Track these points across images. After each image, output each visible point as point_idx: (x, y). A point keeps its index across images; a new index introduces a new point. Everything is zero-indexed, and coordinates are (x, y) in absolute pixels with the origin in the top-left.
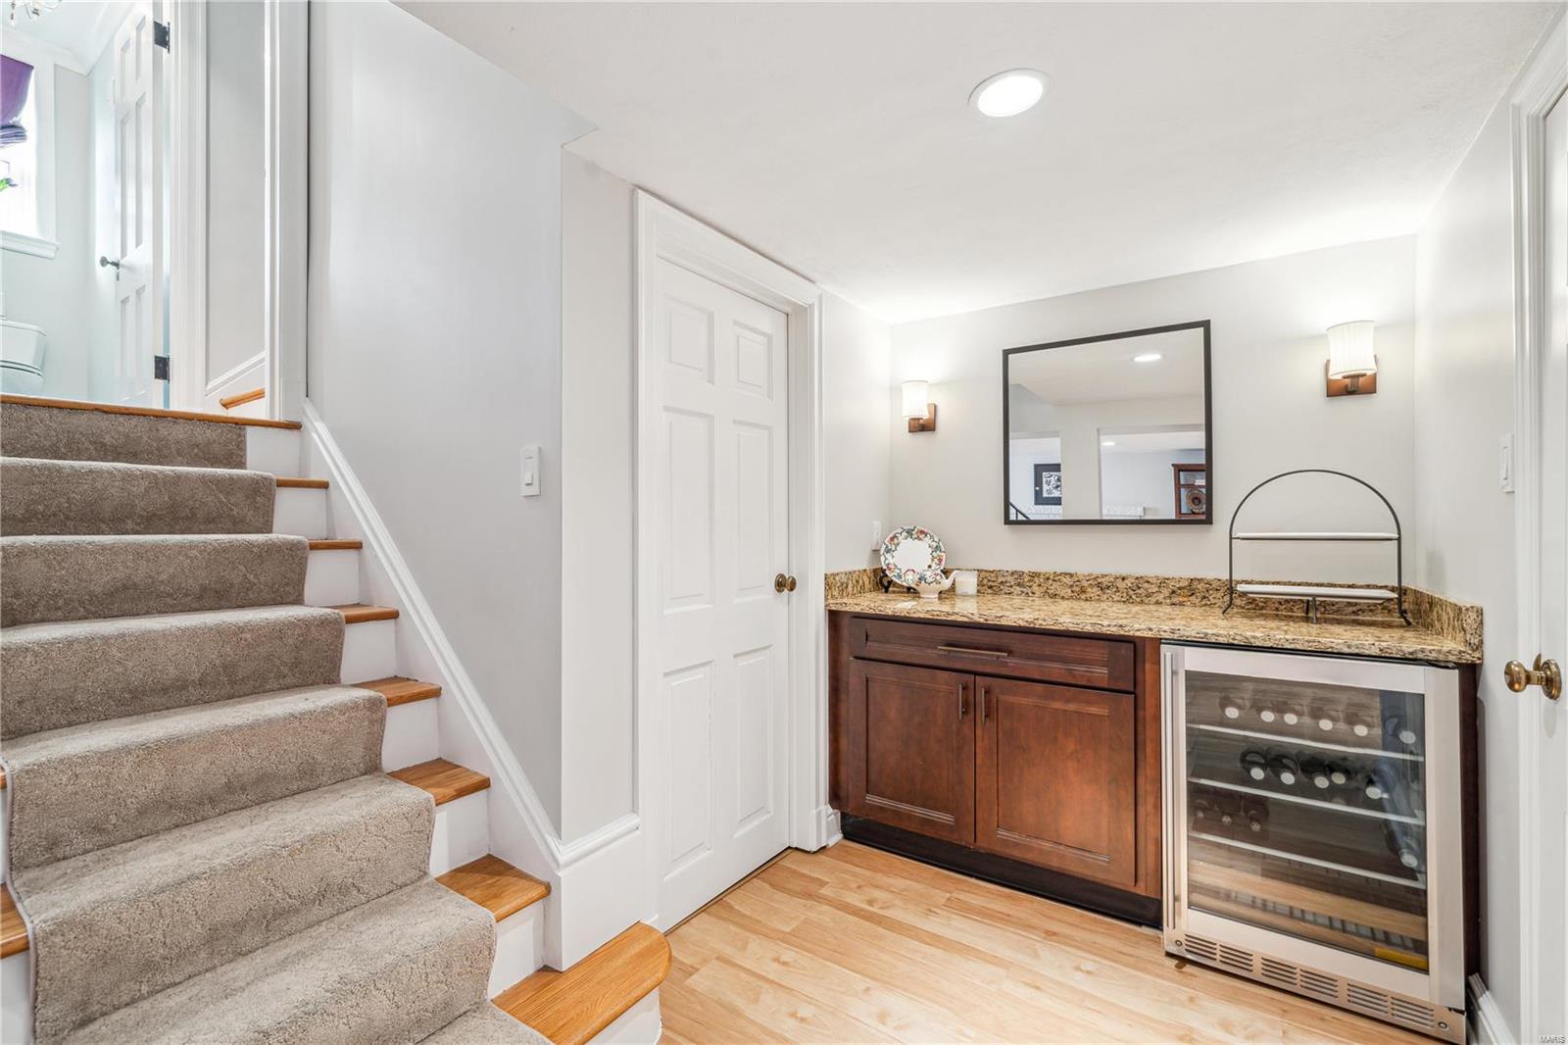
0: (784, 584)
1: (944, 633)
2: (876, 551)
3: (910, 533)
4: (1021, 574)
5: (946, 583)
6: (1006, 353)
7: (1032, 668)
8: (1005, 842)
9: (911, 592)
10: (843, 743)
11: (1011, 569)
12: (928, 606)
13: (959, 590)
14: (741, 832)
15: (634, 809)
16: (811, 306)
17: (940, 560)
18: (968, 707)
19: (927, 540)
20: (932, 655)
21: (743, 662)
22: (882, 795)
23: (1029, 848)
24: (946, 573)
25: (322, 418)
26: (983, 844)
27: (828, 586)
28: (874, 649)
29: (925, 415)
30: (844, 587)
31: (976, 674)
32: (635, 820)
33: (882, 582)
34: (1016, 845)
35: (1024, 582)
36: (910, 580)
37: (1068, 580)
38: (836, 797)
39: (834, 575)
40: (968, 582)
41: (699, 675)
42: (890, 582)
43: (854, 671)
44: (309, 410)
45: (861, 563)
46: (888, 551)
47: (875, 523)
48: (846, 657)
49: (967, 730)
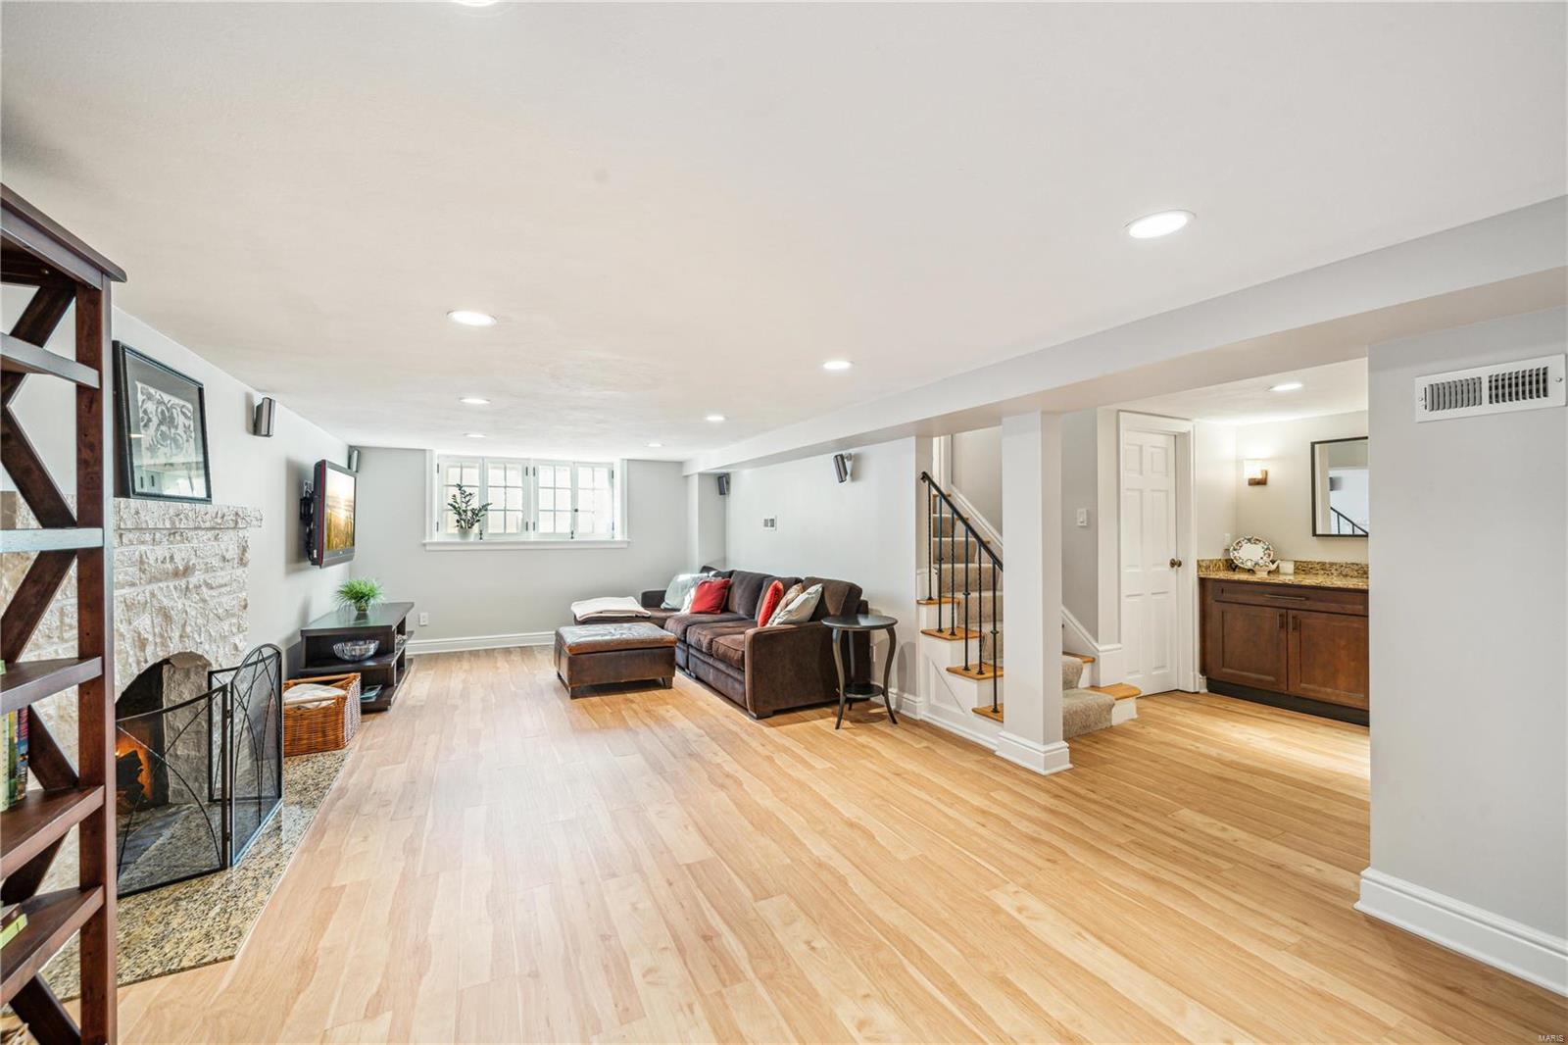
0: (1174, 564)
1: (1269, 589)
2: (1227, 550)
3: (1249, 540)
4: (1324, 564)
5: (1273, 567)
6: (1313, 445)
7: (1320, 606)
8: (1305, 689)
9: (1251, 571)
10: (1209, 644)
11: (1317, 561)
12: (1261, 576)
13: (1281, 571)
14: (1154, 673)
15: (1119, 642)
16: (1189, 432)
17: (1269, 555)
18: (1283, 625)
19: (1261, 544)
20: (1261, 600)
21: (1154, 597)
22: (1231, 668)
23: (1319, 692)
24: (1273, 562)
25: (961, 492)
26: (1292, 690)
27: (1199, 566)
28: (1227, 596)
29: (1259, 476)
30: (1208, 568)
31: (1288, 609)
32: (1119, 646)
33: (1231, 566)
34: (1313, 691)
35: (1324, 567)
36: (1249, 565)
37: (1356, 568)
38: (1203, 670)
39: (1203, 561)
40: (1288, 567)
41: (1135, 599)
42: (1237, 566)
43: (1215, 609)
44: (954, 488)
45: (1218, 555)
46: (1235, 550)
47: (1227, 535)
48: (1210, 600)
49: (1283, 636)
